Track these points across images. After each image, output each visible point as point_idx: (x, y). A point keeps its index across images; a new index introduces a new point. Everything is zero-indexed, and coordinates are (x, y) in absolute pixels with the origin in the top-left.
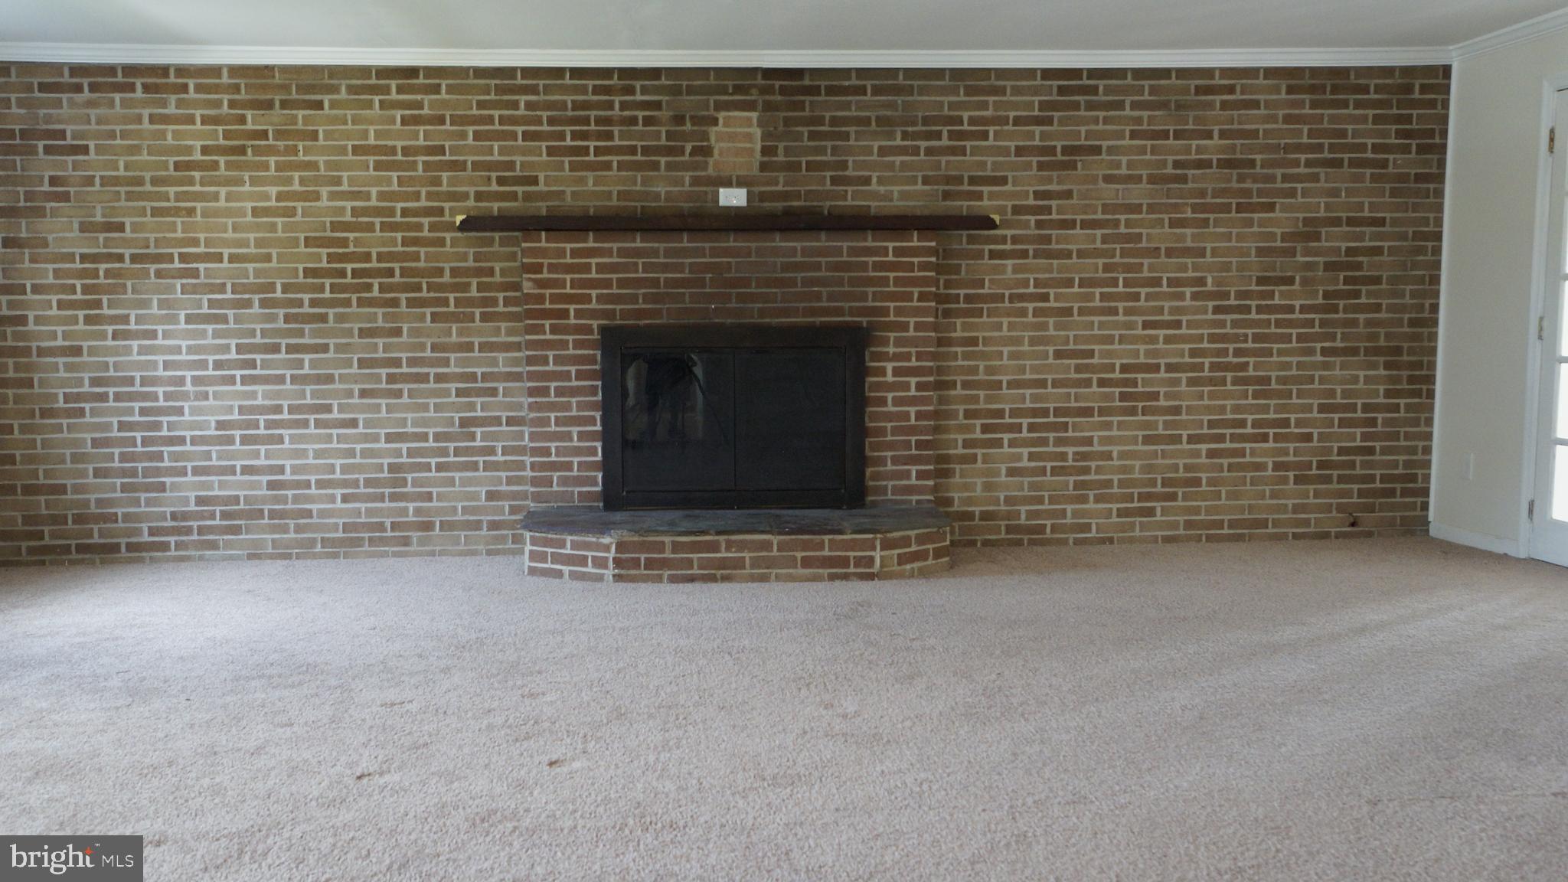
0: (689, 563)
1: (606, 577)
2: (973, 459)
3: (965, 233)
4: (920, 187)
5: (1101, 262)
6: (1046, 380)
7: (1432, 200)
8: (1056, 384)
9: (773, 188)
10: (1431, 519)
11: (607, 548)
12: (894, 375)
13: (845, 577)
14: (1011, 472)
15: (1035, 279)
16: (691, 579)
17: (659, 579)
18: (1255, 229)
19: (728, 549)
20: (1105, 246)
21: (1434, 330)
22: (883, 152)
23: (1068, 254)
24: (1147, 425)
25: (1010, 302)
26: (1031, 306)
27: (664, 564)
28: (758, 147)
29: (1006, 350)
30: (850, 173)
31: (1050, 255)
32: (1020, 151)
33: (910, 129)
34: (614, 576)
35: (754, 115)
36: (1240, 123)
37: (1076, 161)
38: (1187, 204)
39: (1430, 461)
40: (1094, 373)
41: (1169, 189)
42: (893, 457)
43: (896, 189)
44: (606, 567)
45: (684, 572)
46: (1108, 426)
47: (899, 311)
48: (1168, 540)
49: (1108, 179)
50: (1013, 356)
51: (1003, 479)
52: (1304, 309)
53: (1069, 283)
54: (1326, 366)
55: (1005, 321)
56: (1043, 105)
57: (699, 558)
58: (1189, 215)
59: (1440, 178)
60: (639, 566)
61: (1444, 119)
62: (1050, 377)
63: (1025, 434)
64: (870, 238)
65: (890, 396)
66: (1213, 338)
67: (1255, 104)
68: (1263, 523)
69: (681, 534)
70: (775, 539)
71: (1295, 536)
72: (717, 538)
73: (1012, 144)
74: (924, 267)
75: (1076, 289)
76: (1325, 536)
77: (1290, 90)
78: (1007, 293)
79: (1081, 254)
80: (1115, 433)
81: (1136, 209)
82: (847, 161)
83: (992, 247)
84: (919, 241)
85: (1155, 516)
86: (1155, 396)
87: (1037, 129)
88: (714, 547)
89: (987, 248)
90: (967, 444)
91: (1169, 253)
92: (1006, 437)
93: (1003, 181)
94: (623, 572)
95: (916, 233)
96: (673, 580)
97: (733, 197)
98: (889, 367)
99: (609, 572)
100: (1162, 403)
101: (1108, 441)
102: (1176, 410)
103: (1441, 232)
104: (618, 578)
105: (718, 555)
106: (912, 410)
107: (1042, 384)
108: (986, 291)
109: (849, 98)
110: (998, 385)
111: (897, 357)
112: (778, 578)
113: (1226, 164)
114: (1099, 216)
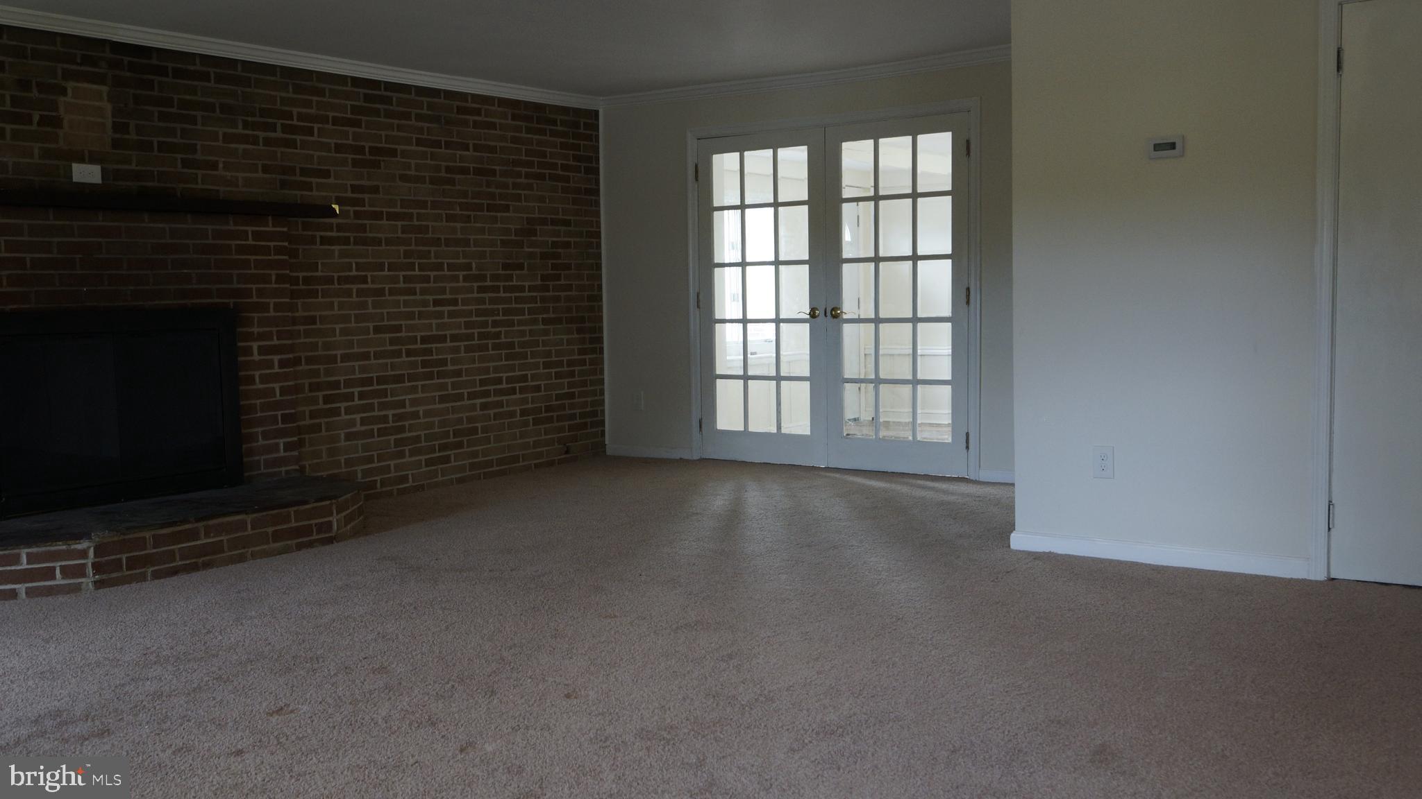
0: (171, 556)
1: (83, 586)
2: (318, 428)
3: (300, 220)
4: (260, 175)
5: (402, 248)
6: (369, 352)
7: (594, 208)
8: (378, 355)
9: (126, 167)
10: (607, 443)
11: (83, 554)
12: (260, 354)
13: (310, 545)
14: (349, 437)
15: (356, 263)
16: (174, 572)
17: (143, 578)
18: (499, 225)
19: (207, 535)
20: (404, 236)
21: (600, 303)
22: (228, 138)
23: (378, 242)
24: (443, 387)
25: (339, 284)
26: (354, 287)
27: (148, 561)
28: (109, 123)
29: (338, 327)
30: (199, 156)
31: (364, 242)
32: (339, 148)
33: (250, 119)
34: (95, 583)
35: (104, 89)
36: (485, 140)
37: (379, 161)
38: (456, 202)
39: (604, 400)
40: (403, 345)
41: (443, 189)
42: (263, 432)
43: (241, 175)
44: (84, 575)
45: (167, 566)
46: (414, 389)
47: (261, 293)
48: (460, 481)
49: (404, 178)
50: (345, 332)
51: (343, 443)
52: (531, 289)
53: (381, 267)
54: (546, 333)
55: (336, 301)
56: (355, 109)
57: (180, 549)
58: (458, 212)
59: (597, 192)
60: (121, 567)
61: (596, 149)
62: (372, 350)
63: (357, 402)
64: (231, 222)
65: (257, 374)
66: (480, 313)
67: (492, 126)
68: (515, 459)
69: (163, 526)
70: (249, 518)
71: (537, 466)
72: (196, 525)
73: (332, 141)
74: (279, 251)
75: (386, 273)
76: (551, 464)
77: (514, 118)
78: (336, 275)
79: (389, 242)
80: (420, 395)
81: (423, 205)
82: (196, 144)
83: (322, 234)
84: (274, 226)
85: (450, 462)
86: (443, 362)
87: (351, 130)
88: (193, 535)
89: (318, 234)
90: (313, 415)
91: (448, 242)
92: (343, 405)
93: (326, 174)
94: (104, 577)
95: (270, 218)
96: (157, 576)
97: (87, 173)
98: (255, 346)
99: (88, 581)
100: (450, 367)
101: (414, 402)
102: (458, 373)
103: (600, 232)
104: (99, 585)
105: (198, 542)
106: (277, 386)
107: (365, 356)
108: (319, 274)
109: (195, 83)
110: (333, 359)
111: (261, 337)
112: (254, 556)
113: (479, 172)
114: (398, 210)
